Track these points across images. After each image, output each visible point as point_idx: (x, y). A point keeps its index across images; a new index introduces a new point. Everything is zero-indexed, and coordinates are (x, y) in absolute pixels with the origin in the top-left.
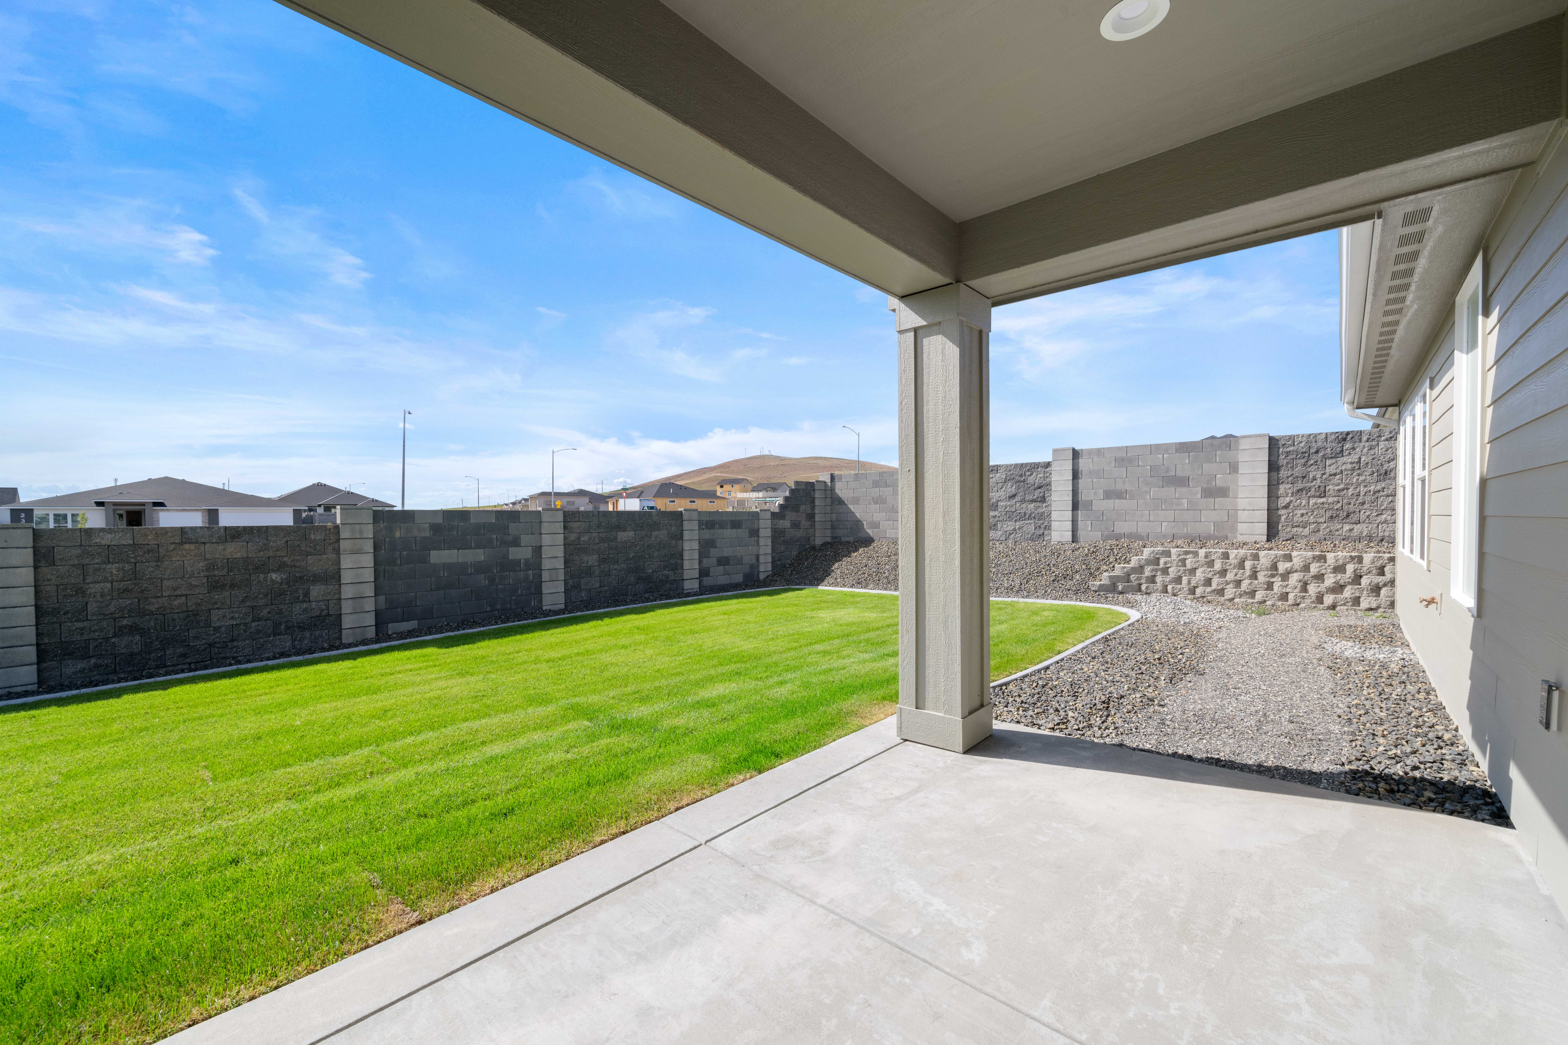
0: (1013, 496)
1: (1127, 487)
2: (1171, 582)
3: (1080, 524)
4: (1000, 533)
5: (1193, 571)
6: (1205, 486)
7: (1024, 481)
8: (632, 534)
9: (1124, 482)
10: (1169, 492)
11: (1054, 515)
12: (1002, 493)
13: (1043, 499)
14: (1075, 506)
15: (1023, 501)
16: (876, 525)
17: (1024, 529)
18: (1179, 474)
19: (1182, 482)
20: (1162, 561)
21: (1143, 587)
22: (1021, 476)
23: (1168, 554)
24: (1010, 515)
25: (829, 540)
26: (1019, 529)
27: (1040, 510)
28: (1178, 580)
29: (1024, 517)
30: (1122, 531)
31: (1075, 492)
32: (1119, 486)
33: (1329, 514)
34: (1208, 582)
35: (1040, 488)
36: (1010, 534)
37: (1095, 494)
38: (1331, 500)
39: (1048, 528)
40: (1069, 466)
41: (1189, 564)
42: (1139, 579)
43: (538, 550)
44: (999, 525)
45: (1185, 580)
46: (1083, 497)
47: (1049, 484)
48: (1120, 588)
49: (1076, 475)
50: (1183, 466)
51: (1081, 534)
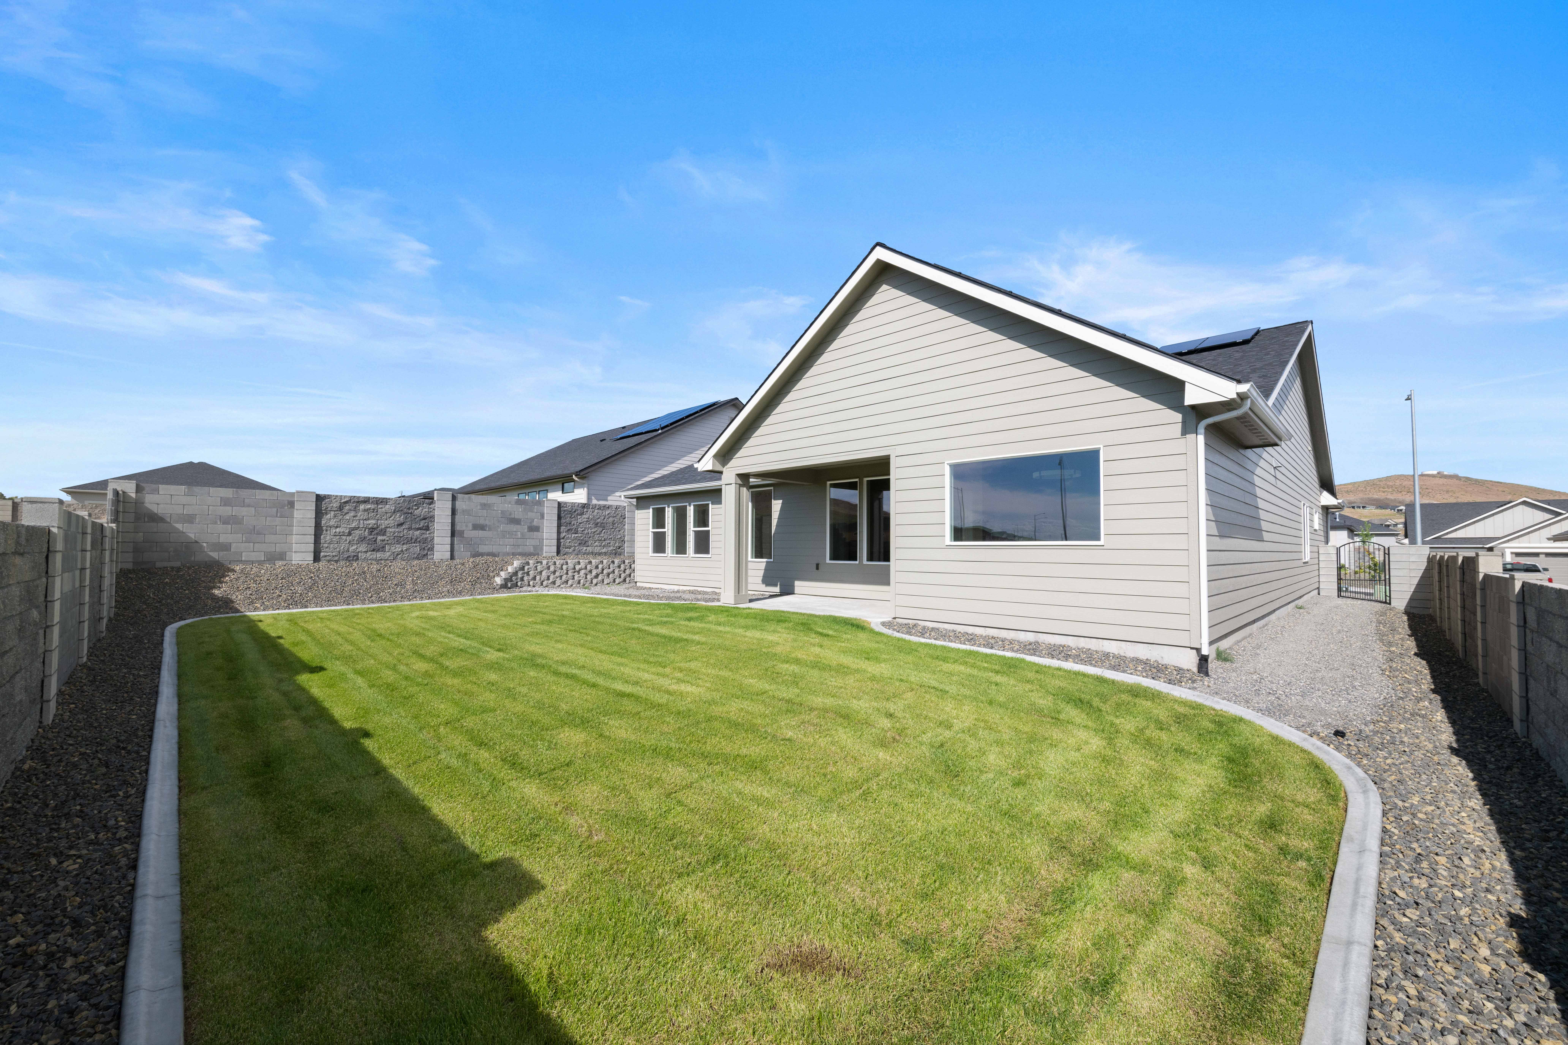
0: (401, 524)
1: (487, 522)
2: (532, 579)
3: (456, 547)
4: (388, 554)
5: (541, 572)
6: (529, 524)
7: (411, 513)
9: (485, 520)
10: (513, 528)
11: (436, 540)
12: (390, 522)
13: (427, 528)
14: (453, 534)
15: (410, 529)
16: (226, 547)
17: (411, 550)
18: (516, 517)
19: (517, 522)
20: (526, 568)
21: (519, 584)
23: (528, 564)
24: (398, 540)
26: (406, 550)
27: (425, 536)
28: (534, 578)
29: (410, 541)
30: (483, 551)
31: (453, 524)
32: (482, 521)
33: (579, 542)
34: (548, 578)
35: (424, 519)
36: (398, 555)
37: (467, 526)
38: (580, 535)
39: (431, 549)
40: (449, 505)
41: (539, 568)
42: (517, 579)
44: (387, 547)
45: (538, 578)
46: (458, 528)
47: (433, 517)
48: (509, 585)
49: (454, 512)
50: (518, 512)
51: (456, 554)
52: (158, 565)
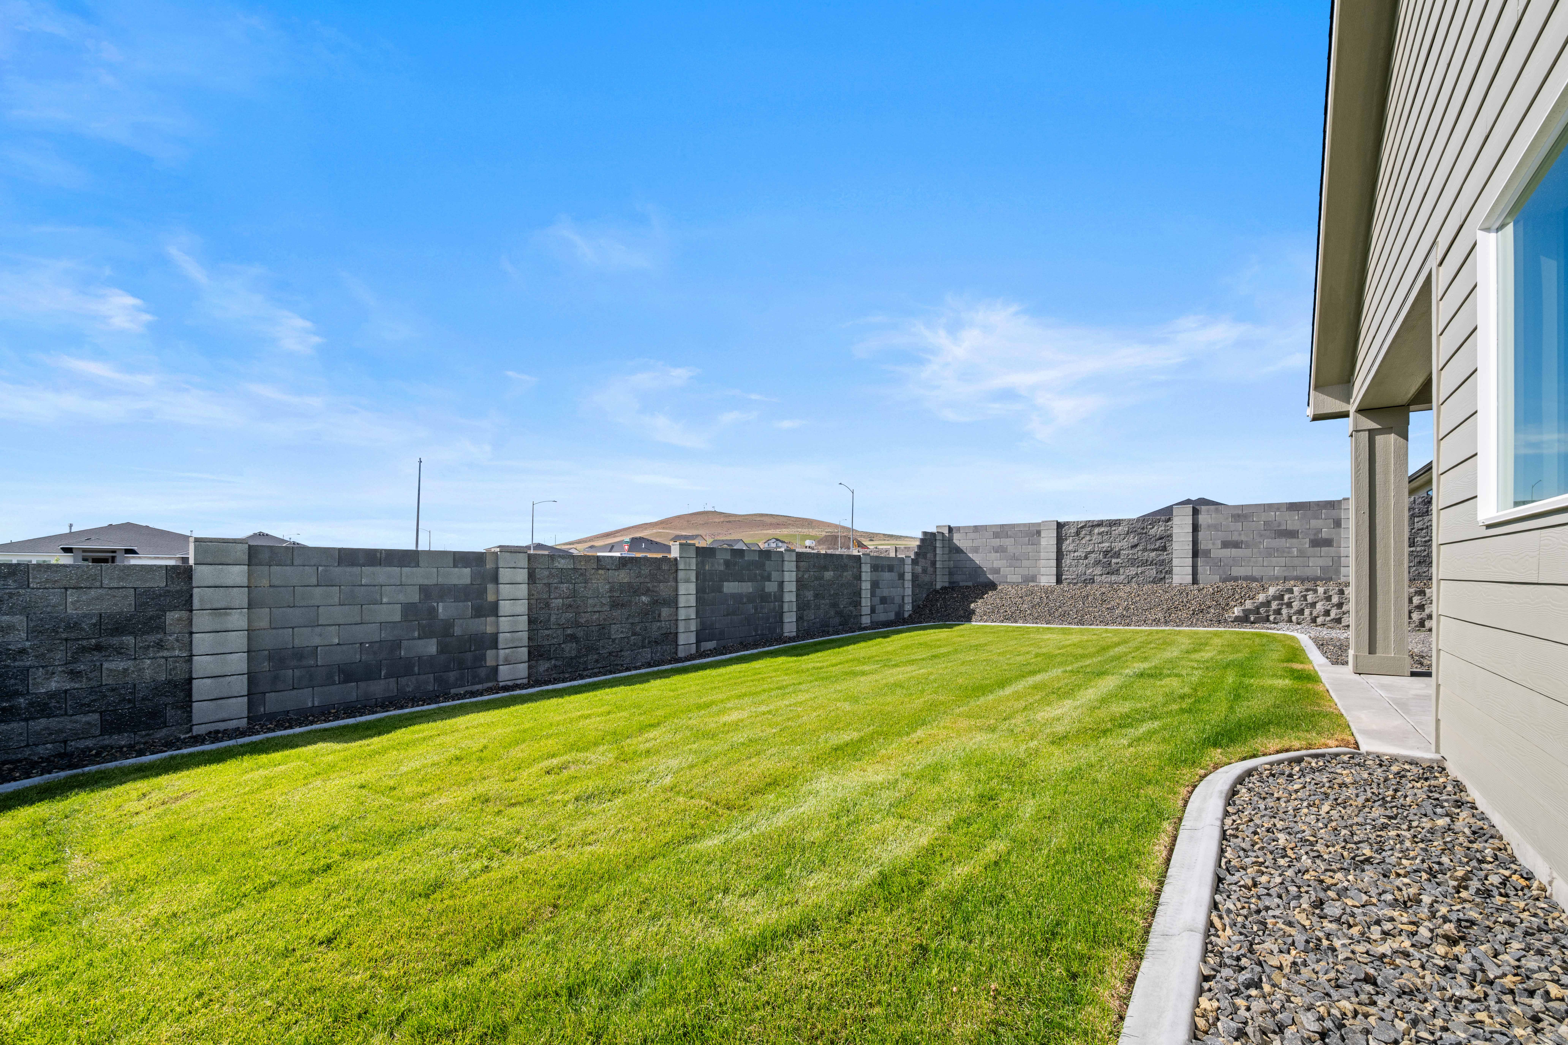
0: (1136, 546)
1: (1243, 538)
2: (1295, 613)
3: (1200, 569)
4: (1123, 577)
5: (1313, 605)
6: (1312, 537)
7: (1146, 533)
8: (832, 573)
9: (1240, 535)
10: (1282, 542)
11: (1175, 562)
12: (1124, 544)
13: (1164, 549)
14: (1195, 554)
15: (1145, 550)
16: (997, 571)
17: (1147, 573)
18: (1290, 527)
19: (1291, 534)
20: (1286, 597)
21: (1272, 618)
22: (1143, 529)
23: (1291, 591)
24: (1133, 562)
25: (947, 585)
26: (1141, 573)
27: (1162, 558)
28: (1301, 612)
29: (1146, 563)
30: (1238, 575)
31: (1195, 542)
32: (1235, 537)
33: (1417, 560)
34: (1327, 613)
35: (1161, 538)
36: (1133, 578)
37: (1213, 544)
38: (1418, 549)
39: (1170, 572)
40: (1189, 520)
41: (1310, 598)
42: (1267, 611)
43: (781, 584)
44: (1122, 570)
45: (1307, 612)
46: (1202, 546)
47: (1171, 536)
48: (1252, 619)
49: (1195, 528)
50: (1293, 521)
51: (1200, 577)
52: (961, 584)
